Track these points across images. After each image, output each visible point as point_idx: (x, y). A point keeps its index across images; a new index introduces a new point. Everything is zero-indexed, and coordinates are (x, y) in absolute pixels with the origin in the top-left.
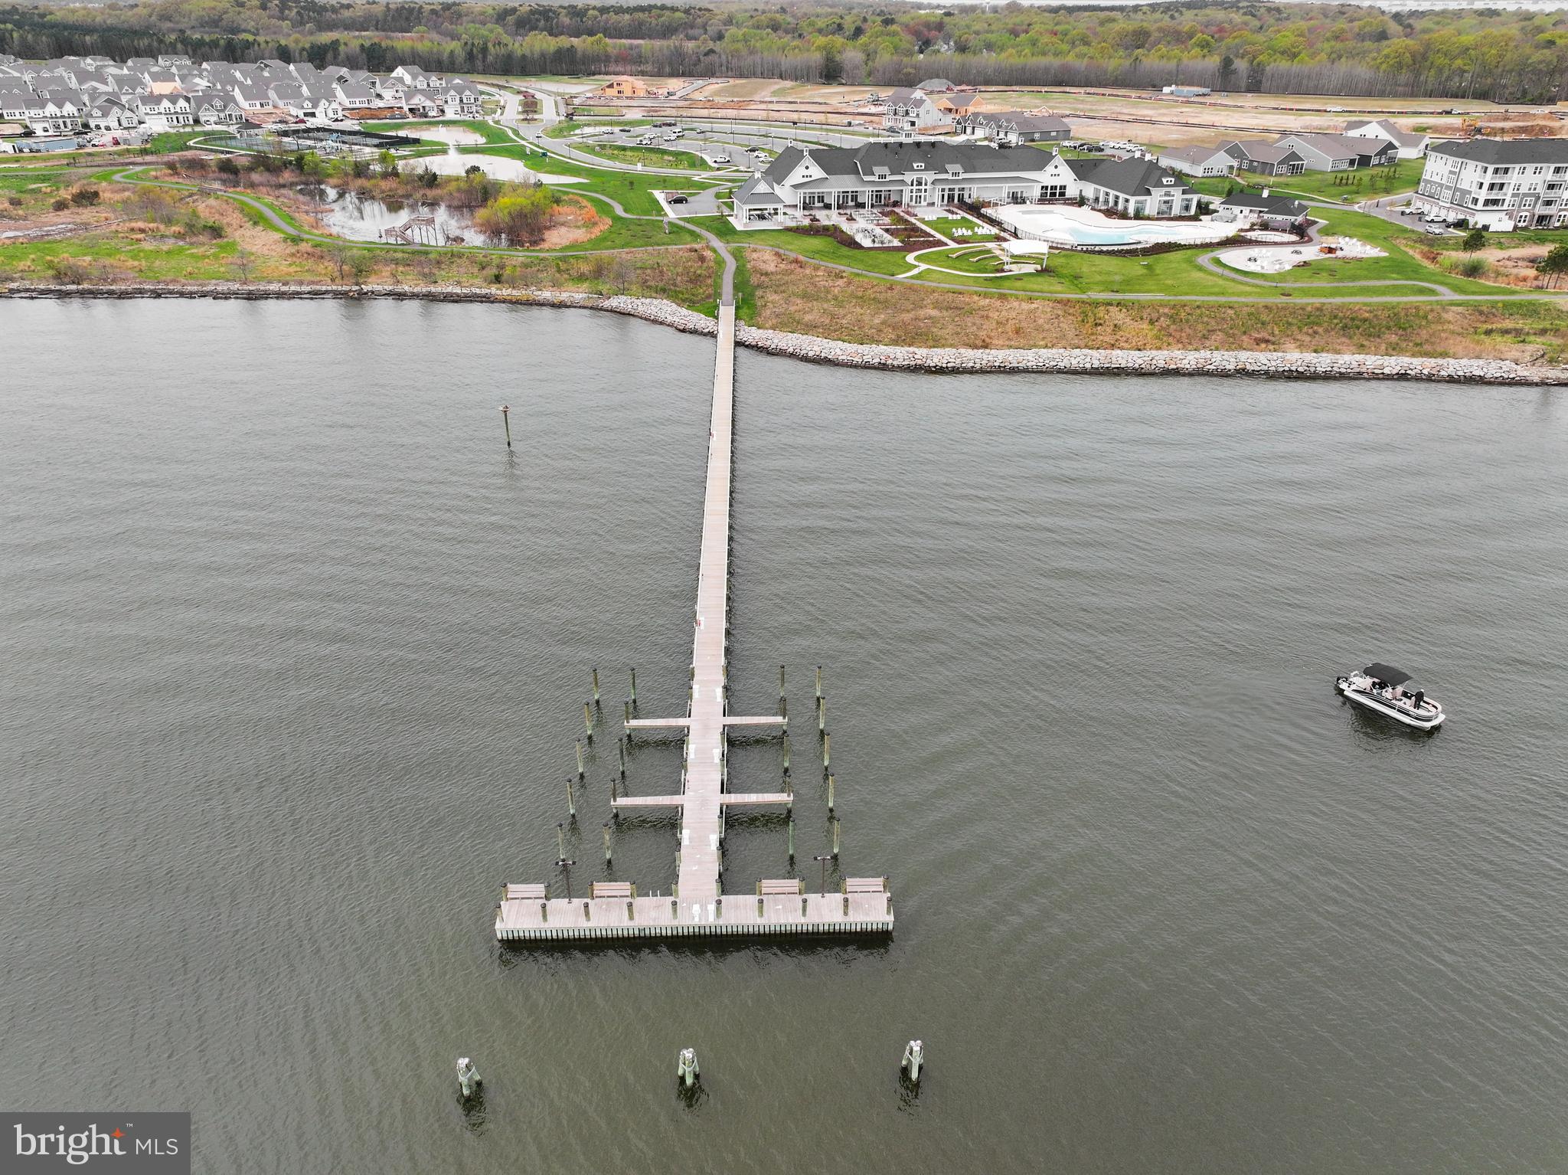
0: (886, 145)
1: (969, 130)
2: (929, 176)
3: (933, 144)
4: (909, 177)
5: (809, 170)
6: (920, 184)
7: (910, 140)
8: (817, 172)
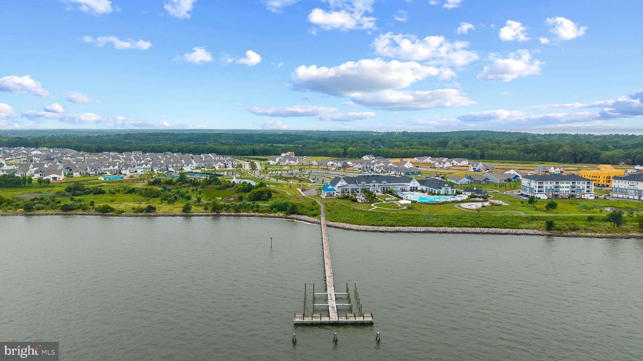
0: (364, 176)
1: (389, 172)
2: (377, 184)
3: (378, 176)
4: (371, 185)
5: (342, 183)
6: (374, 186)
7: (371, 175)
8: (345, 183)
